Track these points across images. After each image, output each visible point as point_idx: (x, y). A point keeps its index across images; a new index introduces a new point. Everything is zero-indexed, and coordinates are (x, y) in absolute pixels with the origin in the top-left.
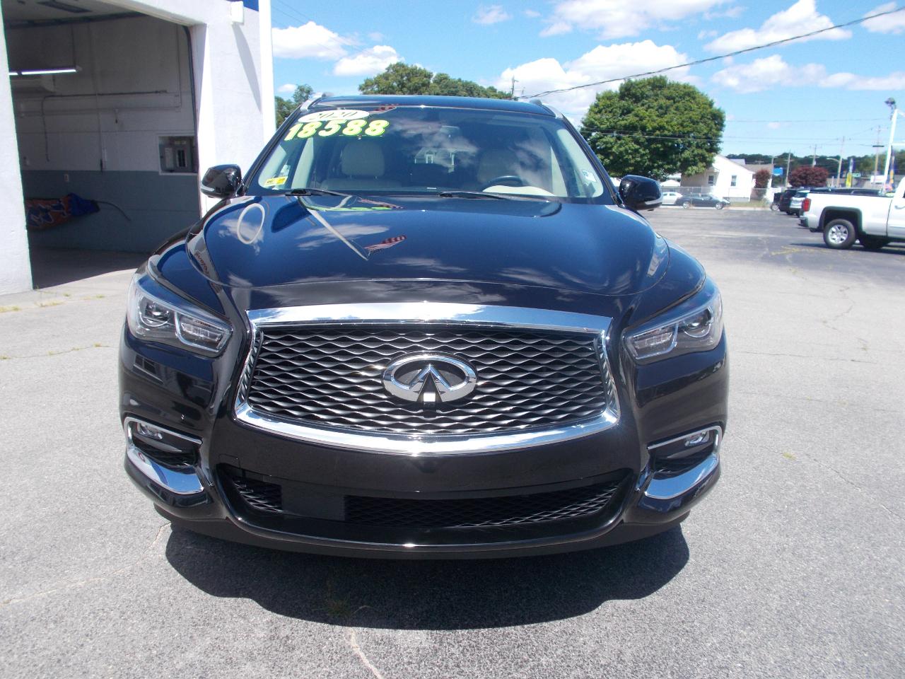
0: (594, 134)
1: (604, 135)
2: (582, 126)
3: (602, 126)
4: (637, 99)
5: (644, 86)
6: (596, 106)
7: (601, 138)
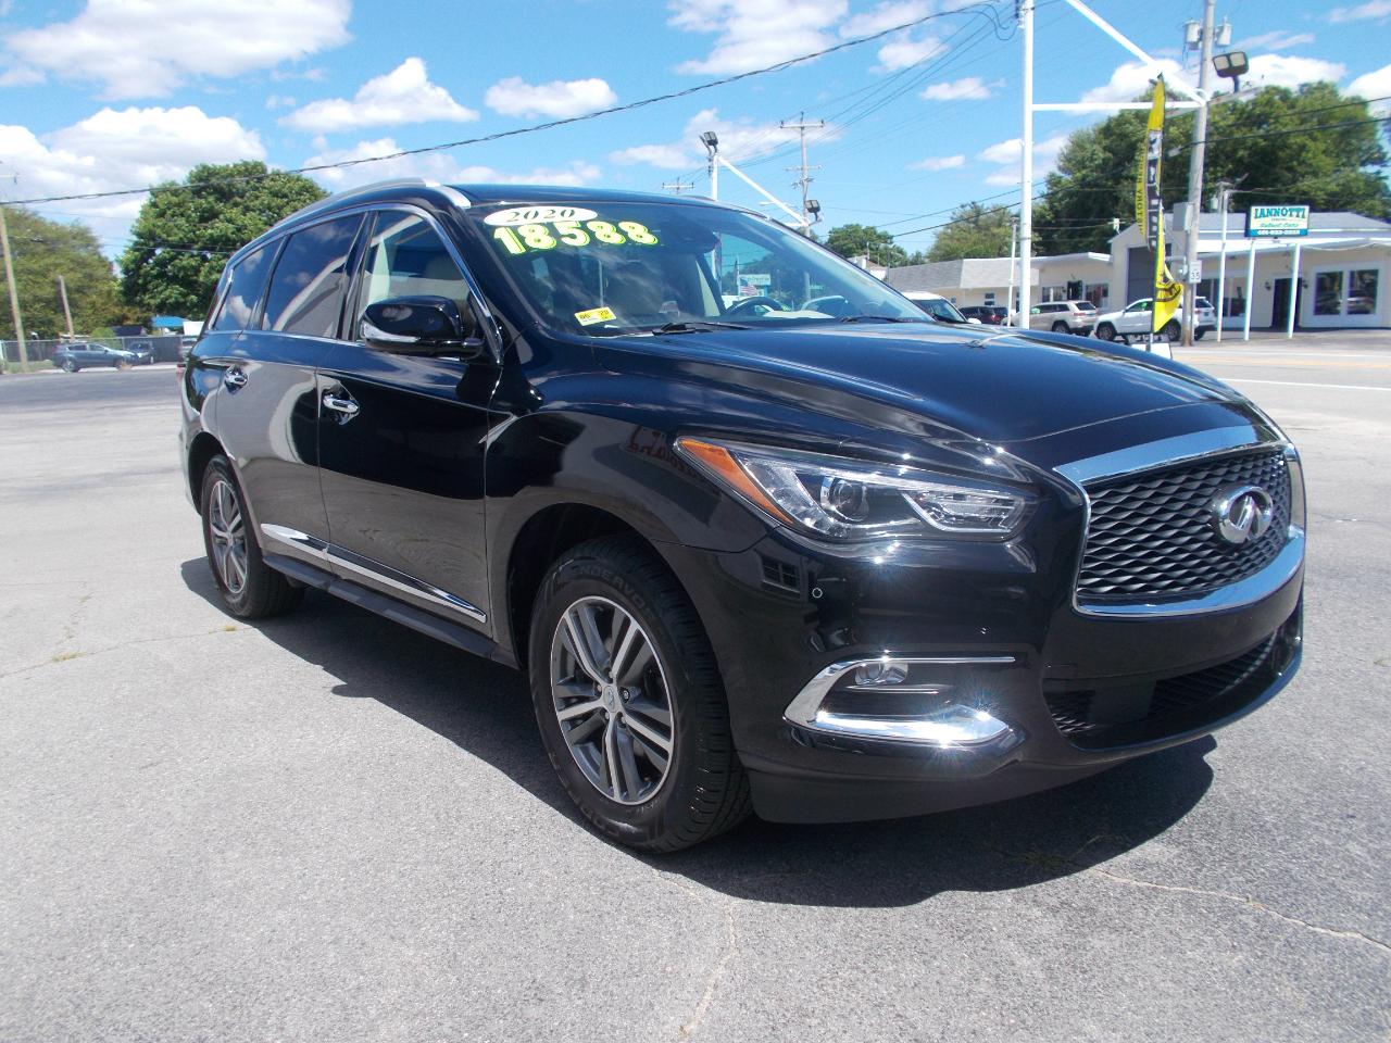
0: (158, 251)
1: (180, 253)
2: (135, 238)
3: (170, 239)
4: (224, 195)
5: (231, 175)
6: (154, 205)
7: (172, 259)
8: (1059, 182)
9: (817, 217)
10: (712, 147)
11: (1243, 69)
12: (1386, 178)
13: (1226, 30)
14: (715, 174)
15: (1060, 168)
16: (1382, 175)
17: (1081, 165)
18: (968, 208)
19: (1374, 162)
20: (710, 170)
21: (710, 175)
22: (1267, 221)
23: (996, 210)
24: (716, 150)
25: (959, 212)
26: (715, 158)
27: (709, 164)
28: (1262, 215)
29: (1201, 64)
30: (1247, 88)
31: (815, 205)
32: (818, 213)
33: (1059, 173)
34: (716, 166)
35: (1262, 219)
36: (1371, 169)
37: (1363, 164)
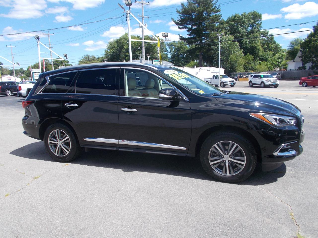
8: (107, 52)
9: (66, 58)
10: (38, 39)
11: (167, 36)
12: (168, 55)
13: (146, 25)
14: (39, 46)
15: (107, 49)
16: (168, 54)
17: (112, 48)
18: (86, 56)
19: (166, 52)
20: (37, 45)
21: (37, 46)
22: (156, 62)
23: (92, 56)
24: (39, 40)
25: (84, 56)
26: (39, 42)
27: (37, 43)
28: (155, 61)
29: (143, 31)
30: (168, 40)
31: (66, 55)
32: (67, 57)
33: (107, 50)
34: (39, 44)
35: (155, 62)
36: (166, 53)
37: (164, 51)
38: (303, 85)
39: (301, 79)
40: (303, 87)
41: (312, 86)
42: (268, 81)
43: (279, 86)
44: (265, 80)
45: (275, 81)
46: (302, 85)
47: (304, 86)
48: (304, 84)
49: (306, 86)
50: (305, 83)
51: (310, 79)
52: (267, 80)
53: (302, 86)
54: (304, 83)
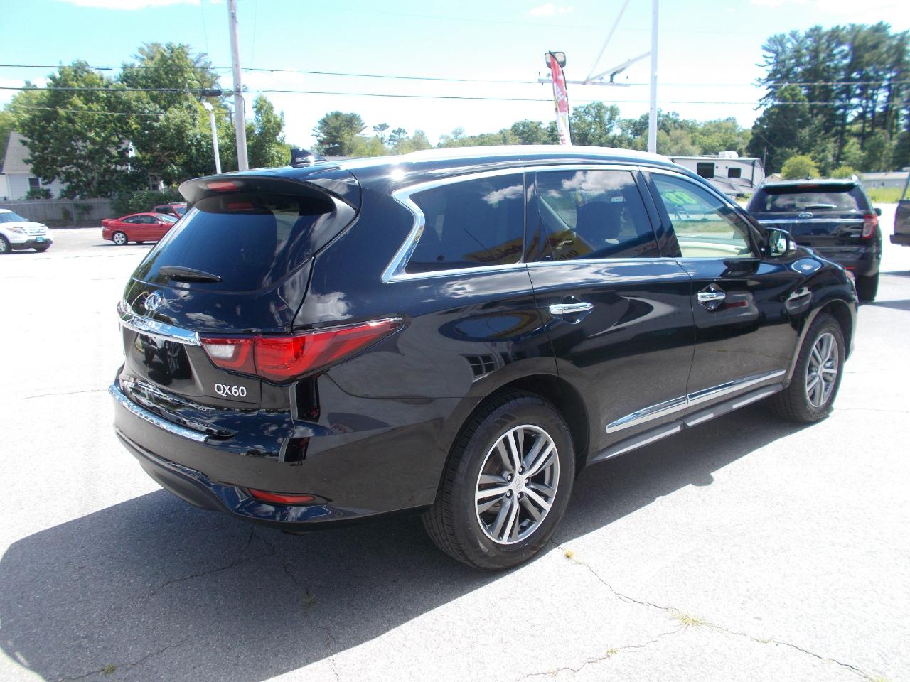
38: (116, 240)
39: (106, 225)
40: (116, 245)
41: (134, 242)
42: (20, 232)
43: (51, 245)
44: (9, 229)
45: (39, 232)
46: (113, 240)
47: (120, 242)
48: (119, 238)
49: (125, 244)
50: (121, 235)
51: (128, 222)
52: (14, 230)
53: (113, 243)
54: (116, 235)
